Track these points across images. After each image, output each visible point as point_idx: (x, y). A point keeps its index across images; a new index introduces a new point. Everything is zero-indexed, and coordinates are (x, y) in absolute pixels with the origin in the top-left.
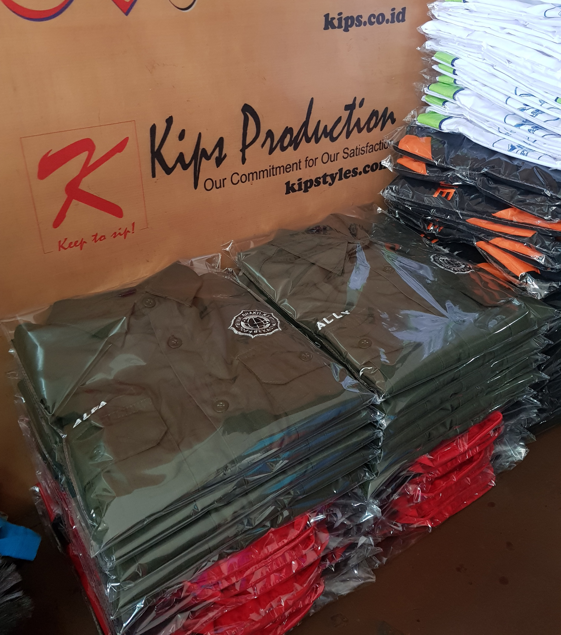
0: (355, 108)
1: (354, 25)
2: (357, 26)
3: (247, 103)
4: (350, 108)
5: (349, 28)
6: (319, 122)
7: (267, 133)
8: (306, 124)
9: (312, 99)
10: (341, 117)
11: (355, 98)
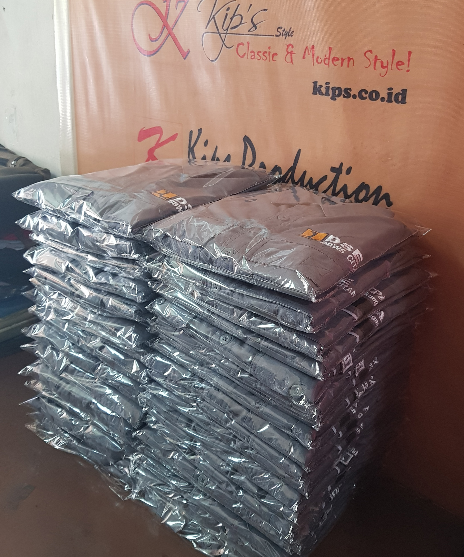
0: (341, 173)
1: (342, 96)
2: (344, 96)
3: (247, 135)
4: (337, 171)
5: (336, 98)
6: (305, 172)
7: (260, 164)
8: (293, 169)
9: (300, 149)
10: (326, 176)
11: (342, 164)
